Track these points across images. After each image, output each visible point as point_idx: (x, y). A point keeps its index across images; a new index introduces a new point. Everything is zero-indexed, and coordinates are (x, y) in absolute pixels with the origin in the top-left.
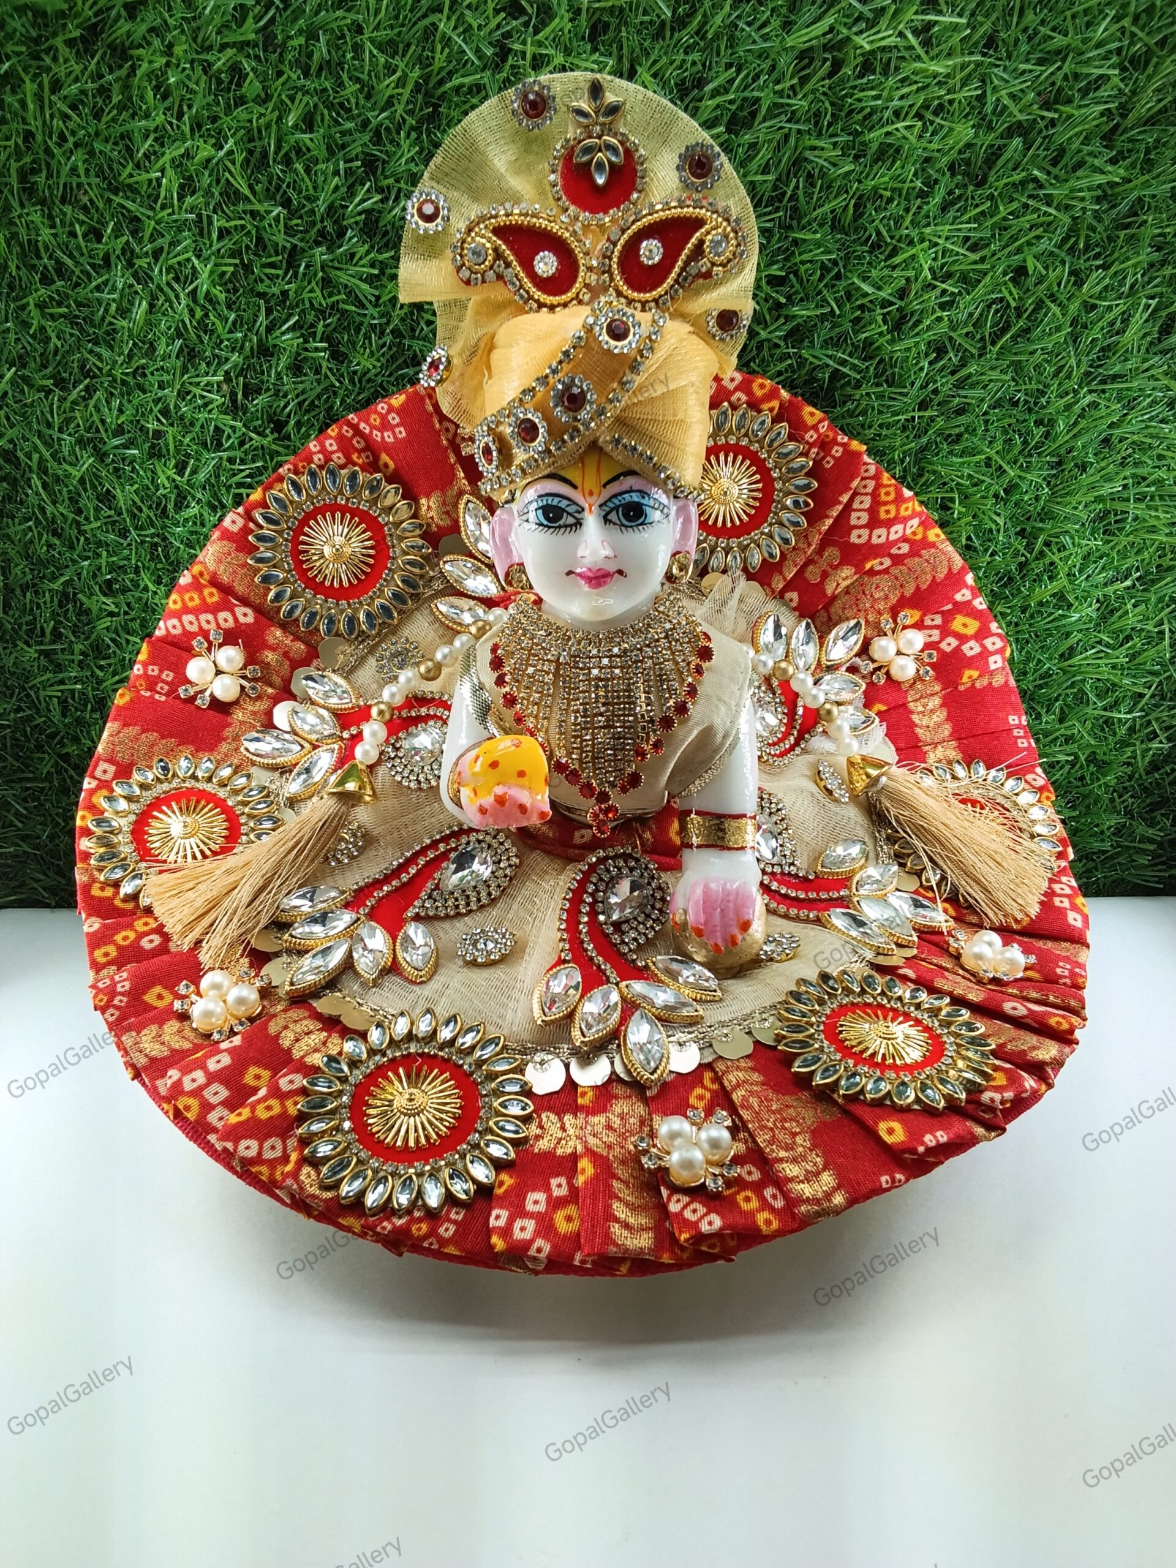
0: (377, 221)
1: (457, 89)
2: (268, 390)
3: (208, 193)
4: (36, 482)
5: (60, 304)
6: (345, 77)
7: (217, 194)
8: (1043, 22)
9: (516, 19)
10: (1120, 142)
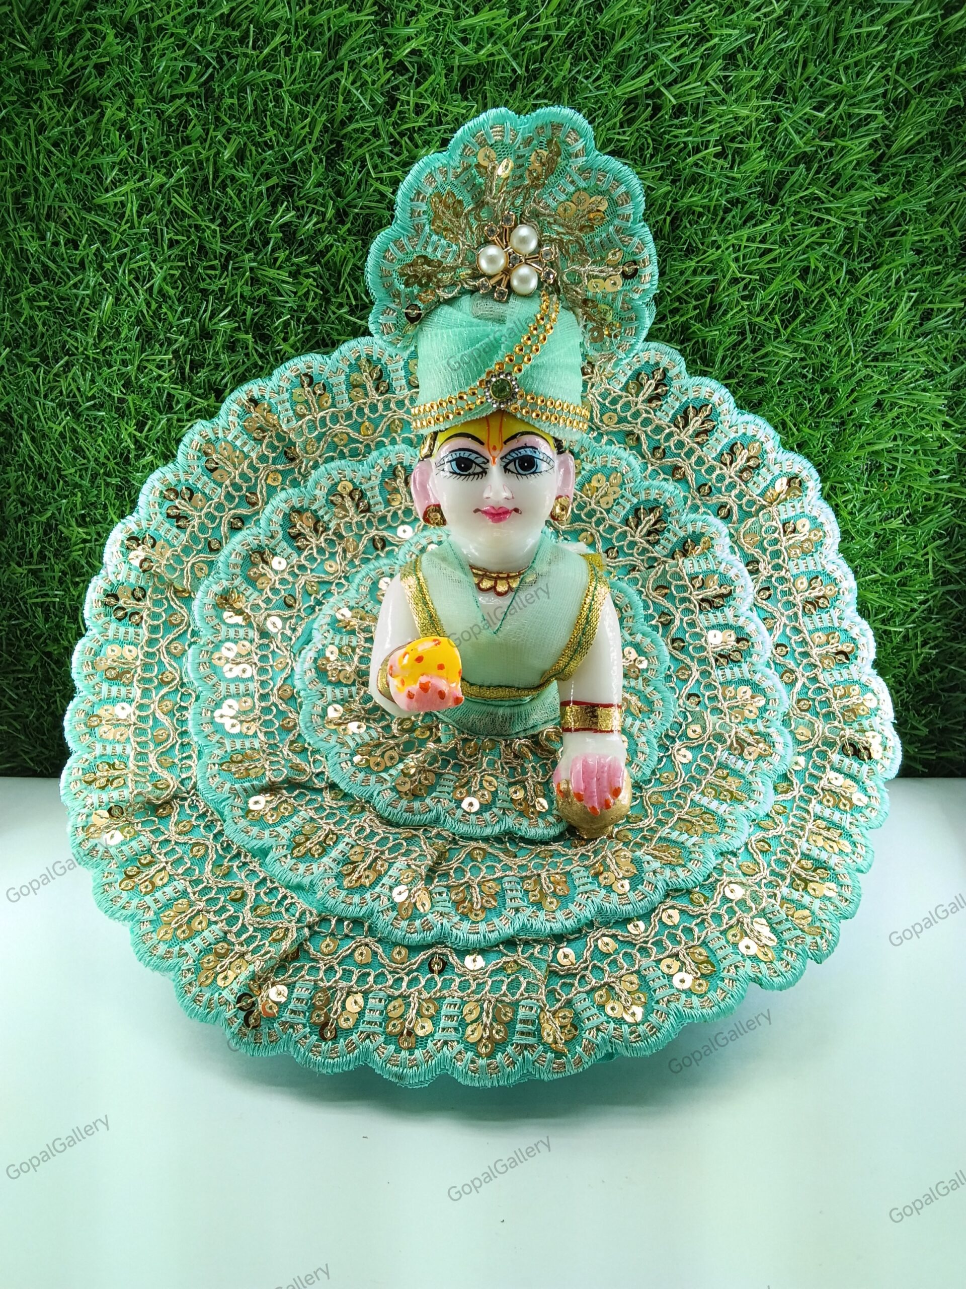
0: (295, 232)
1: (354, 130)
2: (209, 364)
3: (161, 212)
4: (25, 436)
5: (45, 298)
6: (268, 122)
7: (168, 212)
8: (822, 73)
9: (402, 75)
10: (886, 167)
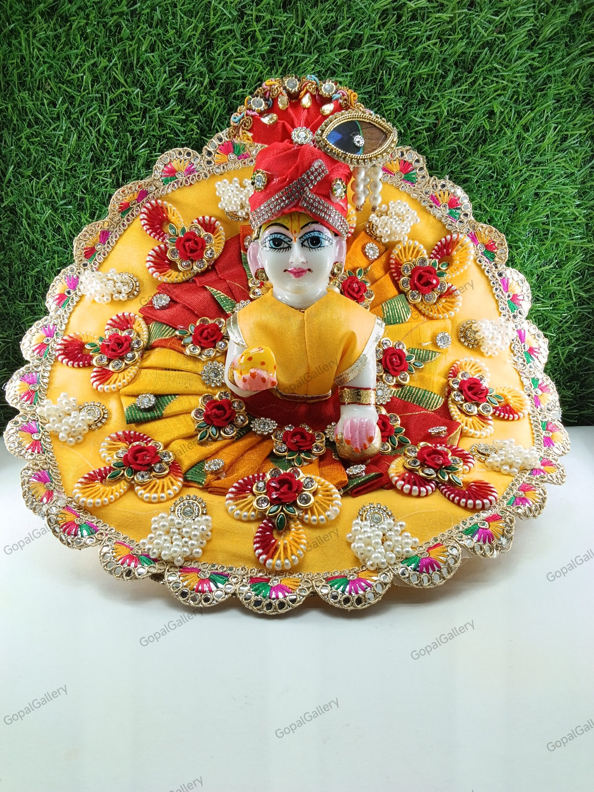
0: (184, 96)
1: (221, 32)
2: (134, 177)
3: (105, 84)
4: (24, 222)
5: (36, 137)
6: (169, 28)
7: (110, 85)
